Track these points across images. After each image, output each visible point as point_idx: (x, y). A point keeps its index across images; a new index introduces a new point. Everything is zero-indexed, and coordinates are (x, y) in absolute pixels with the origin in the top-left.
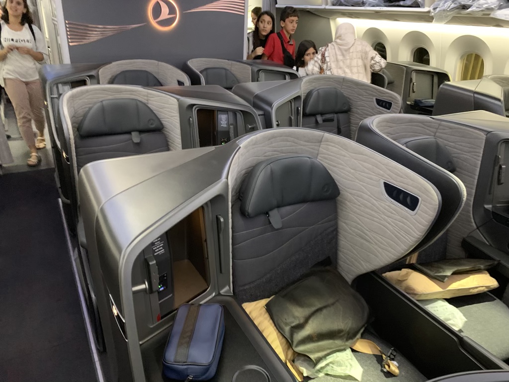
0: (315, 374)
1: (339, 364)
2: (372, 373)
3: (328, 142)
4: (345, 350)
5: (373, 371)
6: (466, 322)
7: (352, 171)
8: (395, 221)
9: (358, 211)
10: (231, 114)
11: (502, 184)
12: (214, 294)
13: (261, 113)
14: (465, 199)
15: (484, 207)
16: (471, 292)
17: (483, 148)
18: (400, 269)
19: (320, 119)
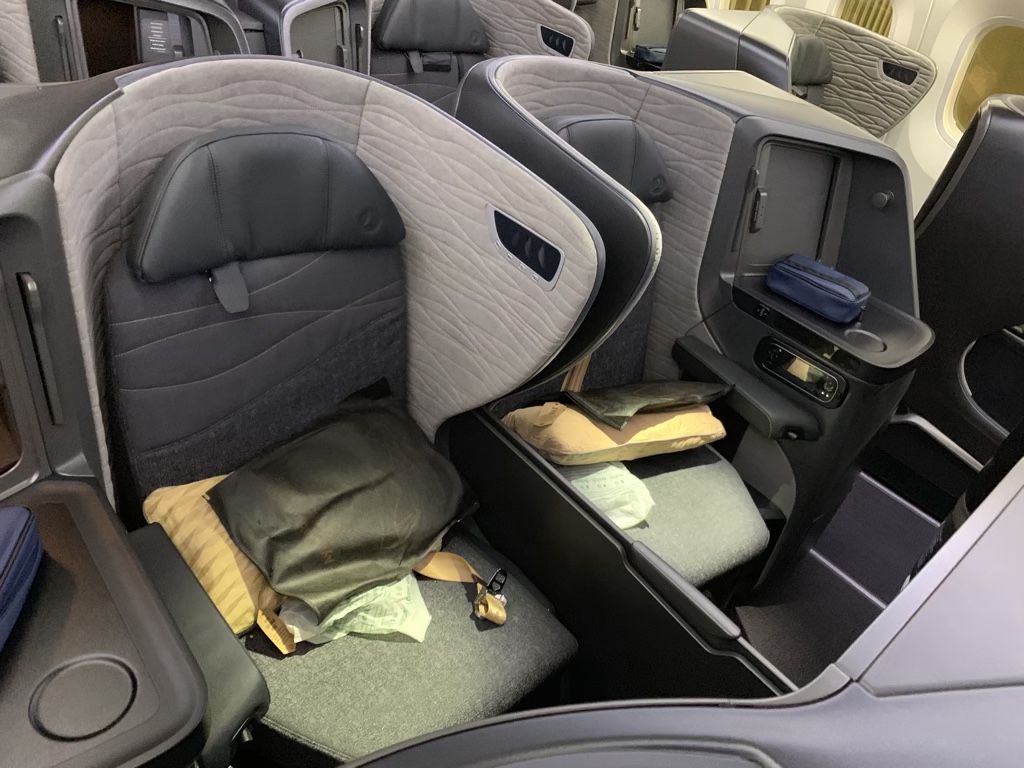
0: (326, 635)
1: (380, 612)
2: (451, 622)
3: (378, 103)
4: (399, 580)
5: (454, 620)
6: (653, 507)
7: (433, 181)
8: (515, 302)
9: (445, 276)
10: (174, 20)
11: (759, 230)
12: (35, 478)
13: (255, 25)
14: (658, 257)
15: (721, 280)
16: (674, 448)
17: (728, 150)
18: (541, 403)
19: (416, 61)
